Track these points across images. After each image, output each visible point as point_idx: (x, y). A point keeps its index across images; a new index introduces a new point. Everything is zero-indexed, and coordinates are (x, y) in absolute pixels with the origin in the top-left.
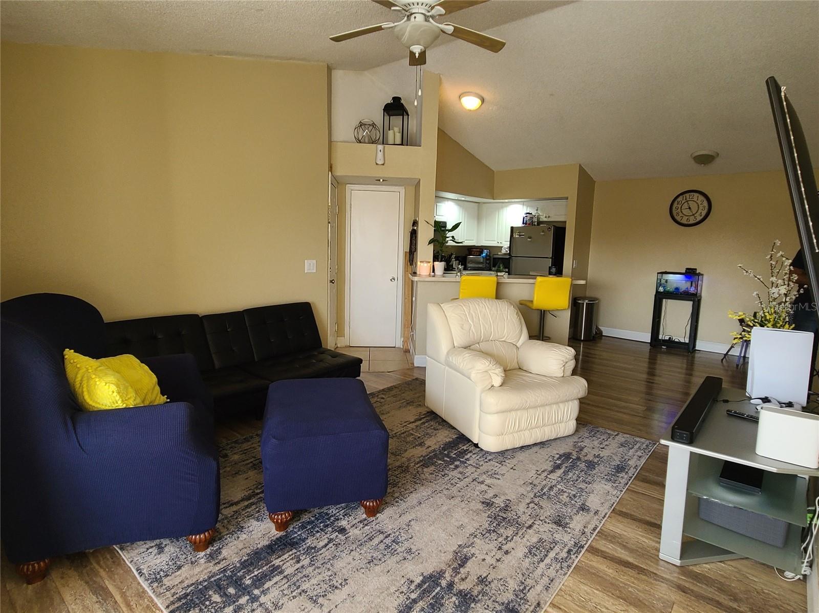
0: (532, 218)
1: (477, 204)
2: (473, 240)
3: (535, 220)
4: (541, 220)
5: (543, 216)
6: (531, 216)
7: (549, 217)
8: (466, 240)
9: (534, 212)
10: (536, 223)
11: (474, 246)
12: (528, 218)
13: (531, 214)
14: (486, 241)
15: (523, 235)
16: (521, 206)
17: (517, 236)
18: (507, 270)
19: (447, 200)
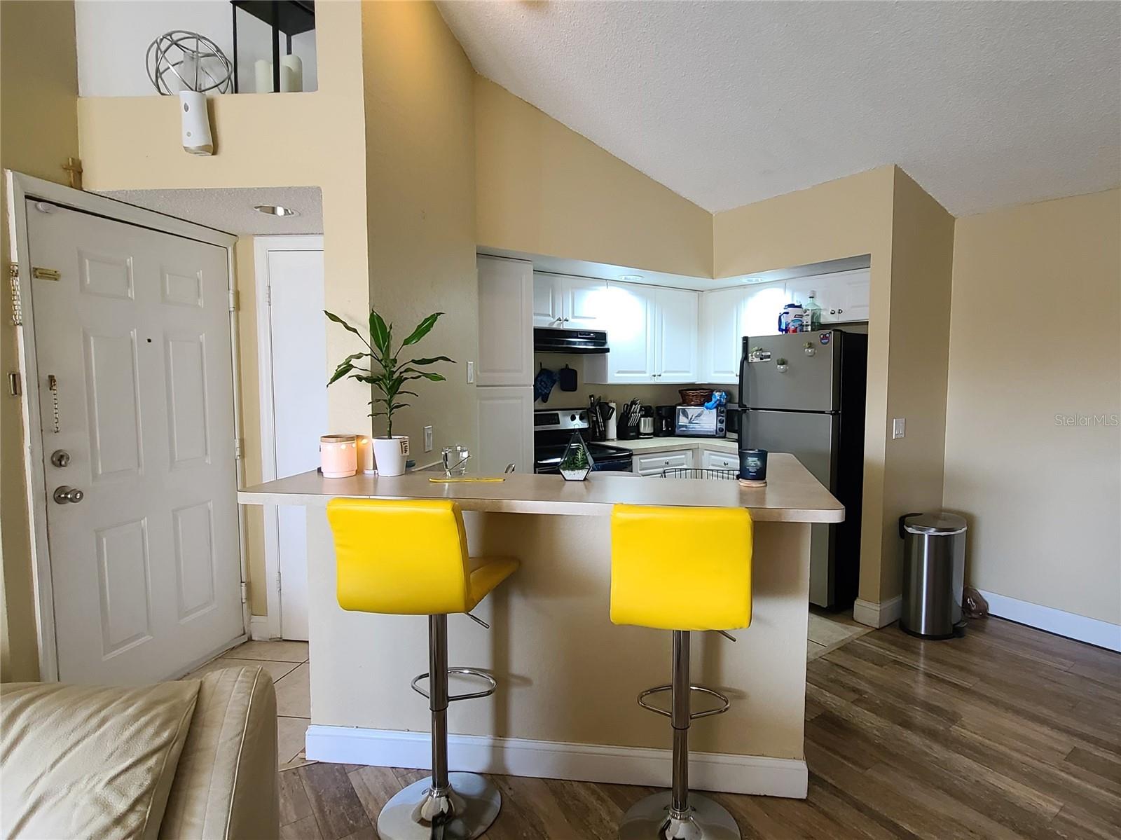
0: (801, 316)
1: (696, 294)
2: (688, 372)
3: (807, 320)
4: (823, 321)
5: (825, 310)
6: (798, 311)
7: (840, 312)
8: (665, 372)
9: (806, 303)
10: (809, 328)
11: (693, 384)
12: (791, 317)
13: (800, 307)
14: (716, 372)
15: (769, 357)
16: (781, 291)
17: (756, 360)
18: (735, 436)
19: (605, 282)
